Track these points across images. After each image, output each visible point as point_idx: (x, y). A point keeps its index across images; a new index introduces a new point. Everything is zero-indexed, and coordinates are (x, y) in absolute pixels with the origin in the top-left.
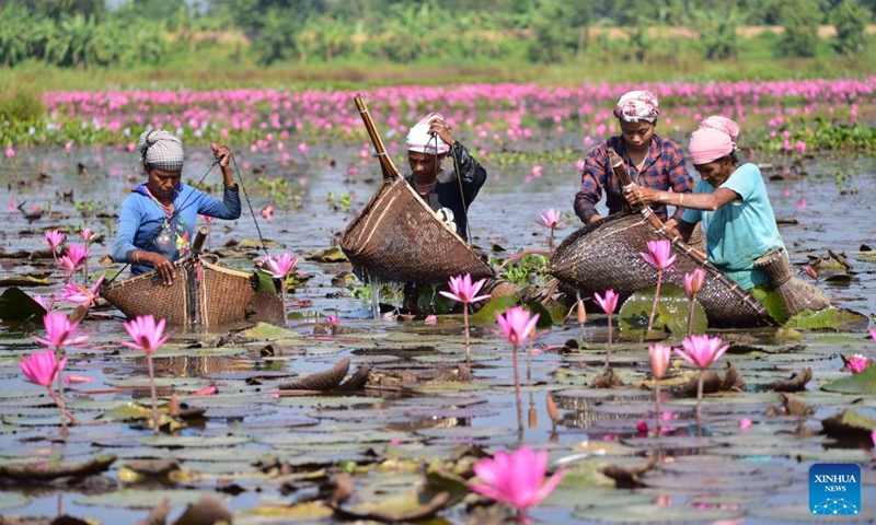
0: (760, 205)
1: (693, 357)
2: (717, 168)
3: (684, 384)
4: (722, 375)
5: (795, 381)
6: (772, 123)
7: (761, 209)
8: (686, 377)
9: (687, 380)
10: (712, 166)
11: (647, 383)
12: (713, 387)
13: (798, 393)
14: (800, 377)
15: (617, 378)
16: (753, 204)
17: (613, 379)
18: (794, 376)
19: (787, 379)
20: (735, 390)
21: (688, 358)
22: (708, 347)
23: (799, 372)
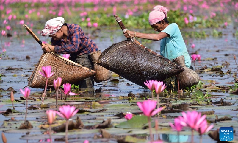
0: (177, 39)
1: (64, 115)
2: (159, 25)
3: (59, 126)
4: (75, 122)
5: (104, 124)
6: (82, 14)
7: (178, 41)
8: (59, 123)
9: (60, 124)
10: (157, 25)
11: (43, 126)
12: (72, 127)
13: (106, 129)
14: (106, 122)
15: (30, 124)
16: (174, 39)
17: (29, 125)
18: (104, 122)
19: (101, 123)
20: (80, 129)
21: (61, 115)
22: (70, 111)
23: (105, 120)
